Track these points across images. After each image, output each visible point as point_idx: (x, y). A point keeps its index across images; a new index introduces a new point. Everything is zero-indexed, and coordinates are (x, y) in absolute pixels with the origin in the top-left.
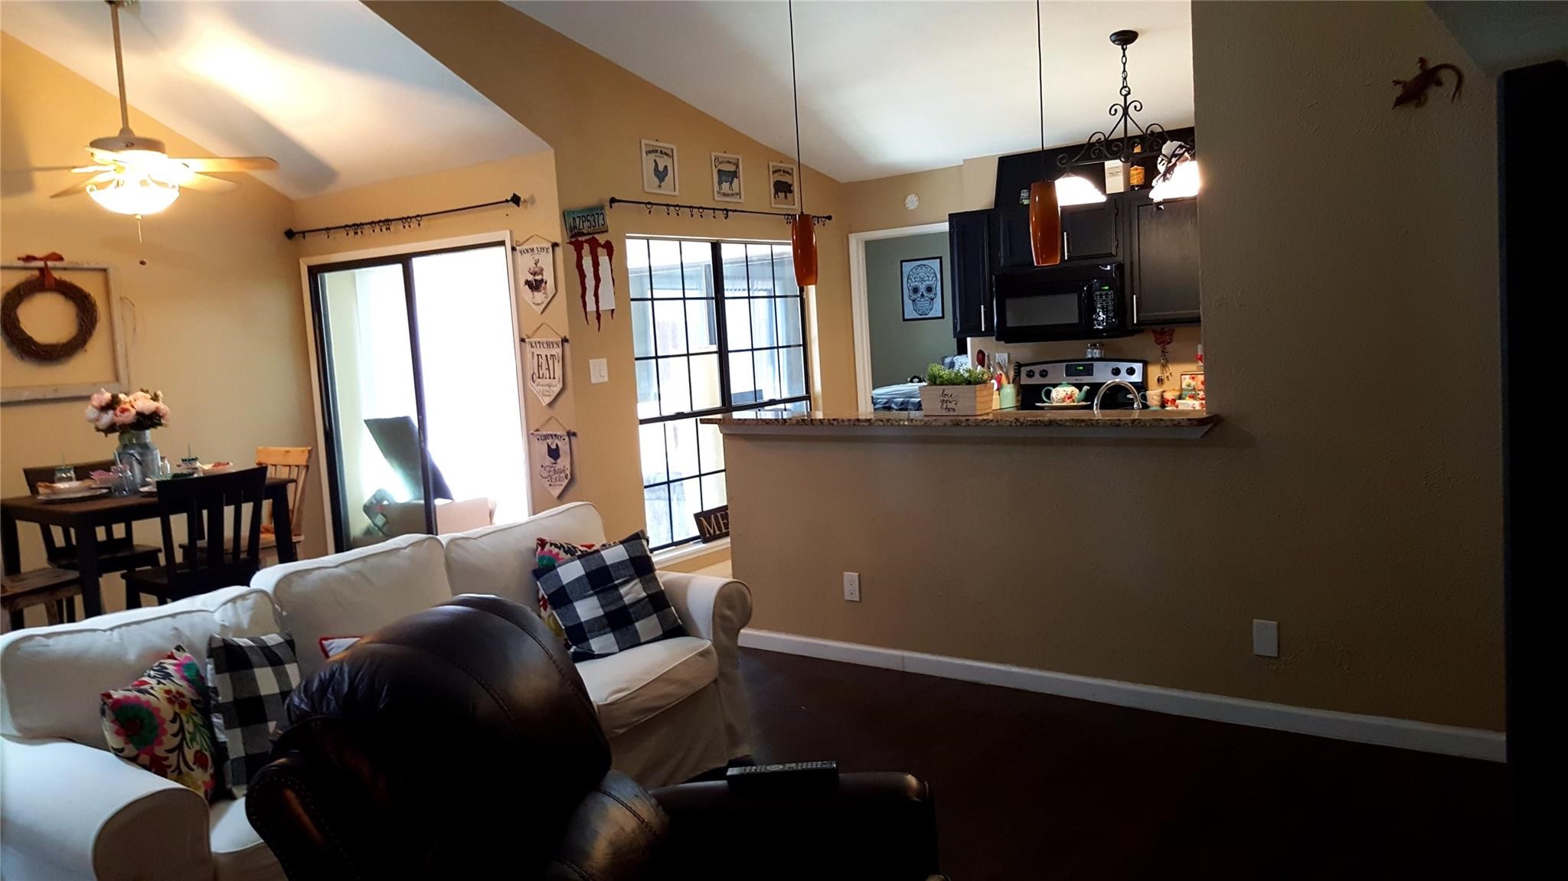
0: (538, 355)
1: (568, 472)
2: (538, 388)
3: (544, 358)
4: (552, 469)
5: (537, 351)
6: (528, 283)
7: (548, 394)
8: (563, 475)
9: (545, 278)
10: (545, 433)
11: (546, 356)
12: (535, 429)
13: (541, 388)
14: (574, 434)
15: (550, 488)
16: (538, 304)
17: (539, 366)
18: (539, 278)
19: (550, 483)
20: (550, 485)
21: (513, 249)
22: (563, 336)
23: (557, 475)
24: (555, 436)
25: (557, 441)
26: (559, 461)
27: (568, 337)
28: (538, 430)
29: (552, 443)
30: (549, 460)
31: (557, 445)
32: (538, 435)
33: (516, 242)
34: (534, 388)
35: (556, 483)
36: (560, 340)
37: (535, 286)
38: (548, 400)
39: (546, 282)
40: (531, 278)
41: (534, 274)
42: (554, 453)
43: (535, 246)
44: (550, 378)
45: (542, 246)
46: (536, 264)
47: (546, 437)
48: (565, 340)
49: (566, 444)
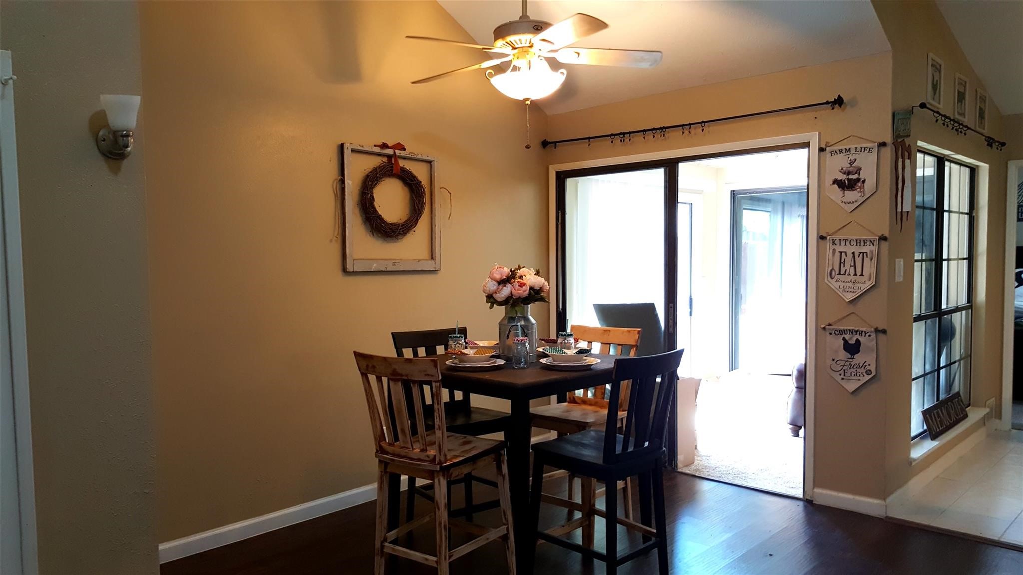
0: (841, 253)
1: (873, 368)
2: (837, 285)
3: (850, 255)
4: (848, 363)
5: (839, 249)
6: (836, 182)
7: (852, 290)
8: (863, 370)
9: (862, 177)
10: (842, 328)
11: (853, 253)
12: (827, 323)
13: (842, 285)
14: (884, 332)
15: (843, 383)
16: (849, 203)
17: (840, 263)
18: (855, 177)
19: (842, 376)
20: (843, 379)
21: (821, 150)
22: (880, 235)
23: (852, 370)
24: (856, 331)
25: (857, 336)
26: (856, 356)
27: (886, 234)
28: (830, 325)
29: (851, 338)
30: (843, 355)
31: (858, 341)
32: (829, 329)
33: (827, 143)
34: (834, 284)
35: (851, 378)
36: (877, 238)
37: (848, 184)
38: (849, 297)
39: (864, 182)
40: (842, 177)
41: (849, 173)
42: (852, 349)
43: (853, 147)
44: (855, 274)
45: (864, 146)
46: (851, 164)
47: (842, 332)
48: (883, 238)
49: (872, 340)
